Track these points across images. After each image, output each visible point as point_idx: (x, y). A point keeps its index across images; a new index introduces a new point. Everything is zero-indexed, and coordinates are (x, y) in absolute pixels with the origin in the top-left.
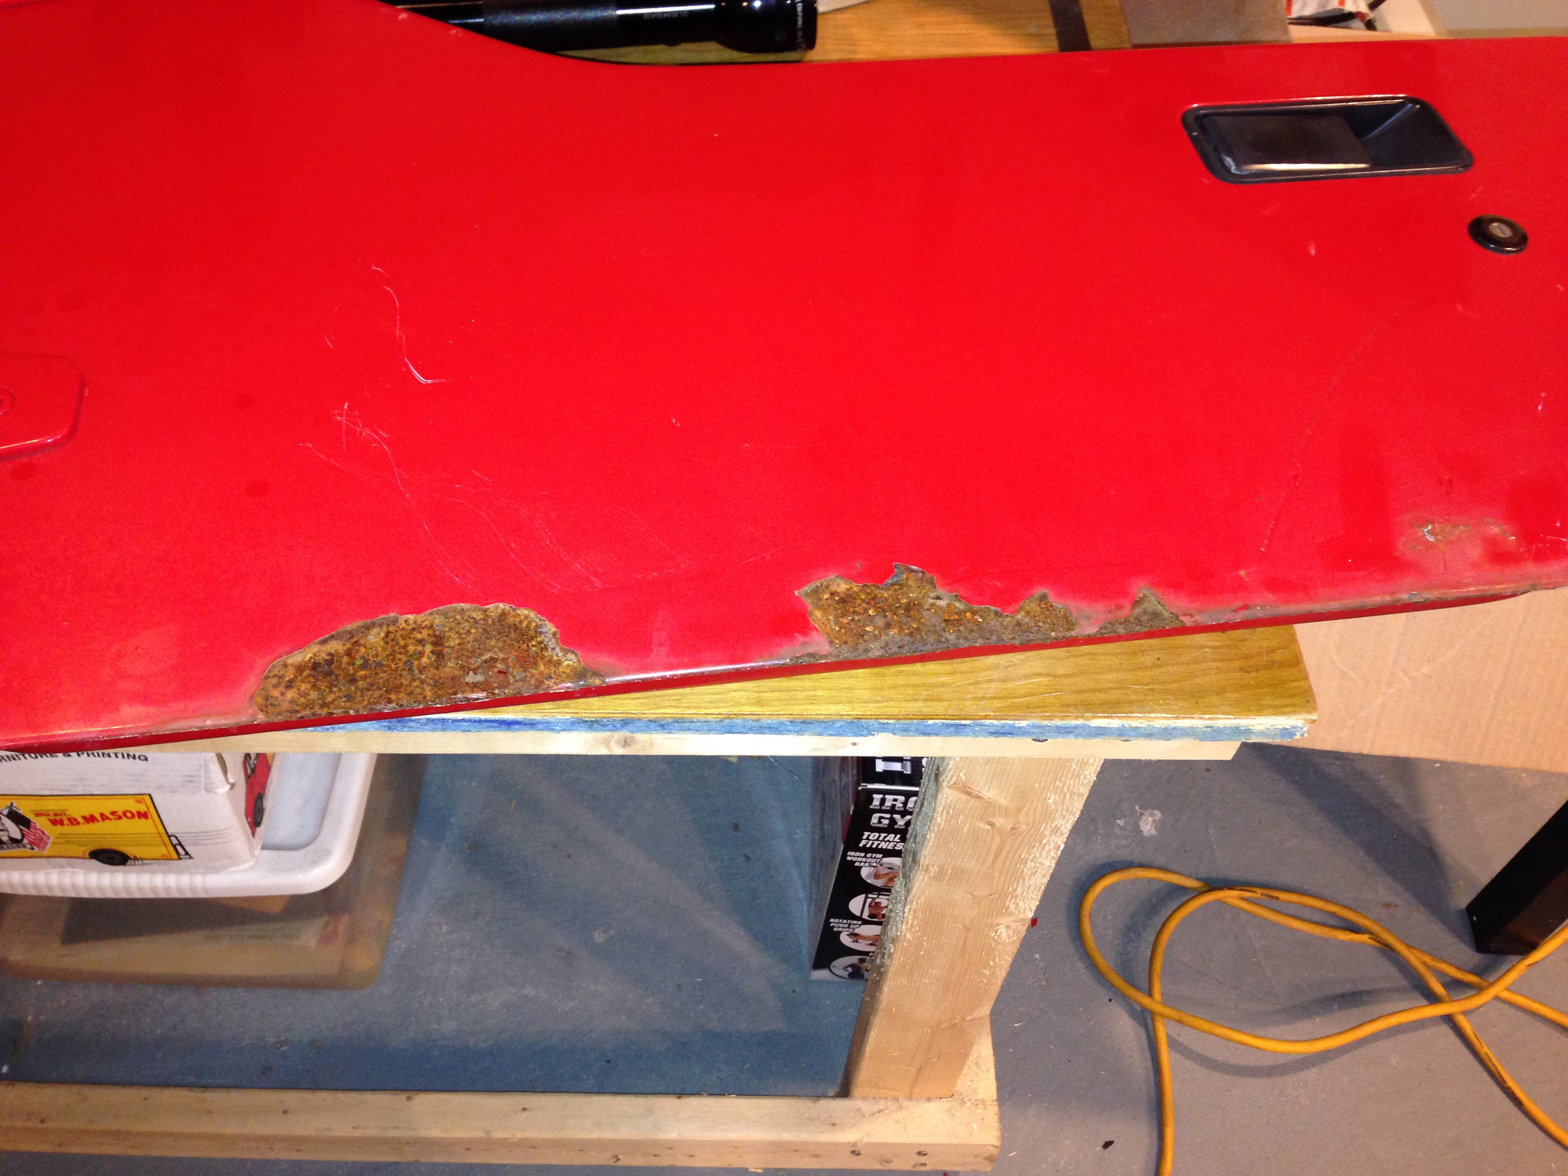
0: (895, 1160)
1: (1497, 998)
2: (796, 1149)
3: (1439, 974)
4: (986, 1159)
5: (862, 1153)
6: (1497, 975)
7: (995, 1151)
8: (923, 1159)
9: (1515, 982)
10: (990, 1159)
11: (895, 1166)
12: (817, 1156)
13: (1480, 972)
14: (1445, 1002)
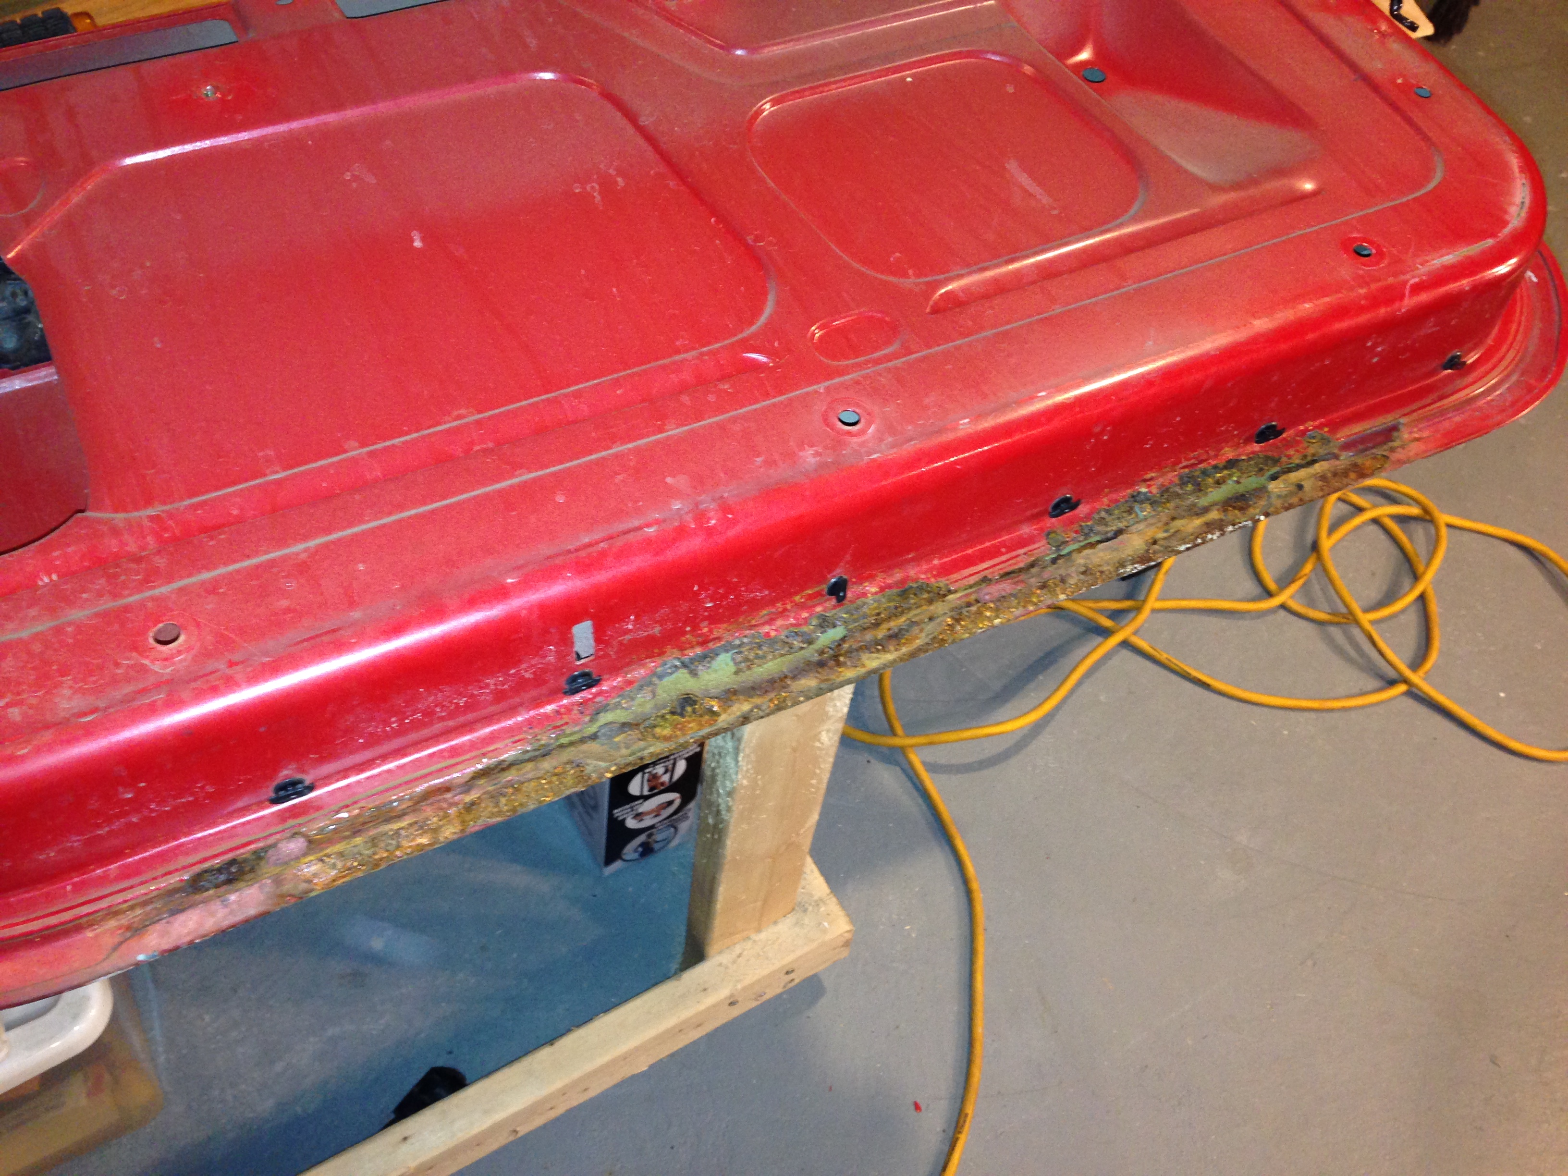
0: (767, 991)
1: (1154, 611)
2: (680, 1029)
3: (1101, 611)
4: (843, 946)
5: (740, 999)
6: (1144, 592)
7: (848, 936)
8: (792, 976)
9: (1162, 590)
10: (847, 944)
11: (770, 994)
12: (699, 1025)
13: (1130, 596)
14: (1117, 631)
